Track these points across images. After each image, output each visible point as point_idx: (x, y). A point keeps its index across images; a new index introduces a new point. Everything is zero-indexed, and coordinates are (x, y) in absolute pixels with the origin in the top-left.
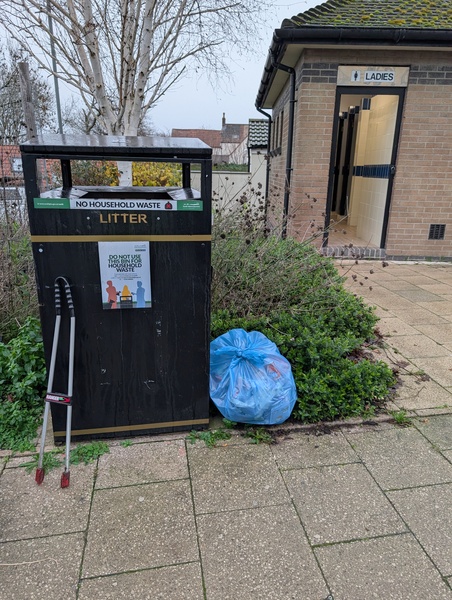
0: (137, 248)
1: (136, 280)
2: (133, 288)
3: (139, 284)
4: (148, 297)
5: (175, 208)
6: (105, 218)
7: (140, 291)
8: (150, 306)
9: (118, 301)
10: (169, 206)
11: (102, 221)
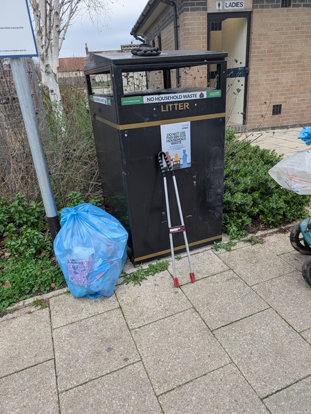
3: (184, 151)
5: (205, 97)
6: (165, 108)
7: (185, 156)
8: (190, 166)
10: (202, 95)
11: (163, 111)
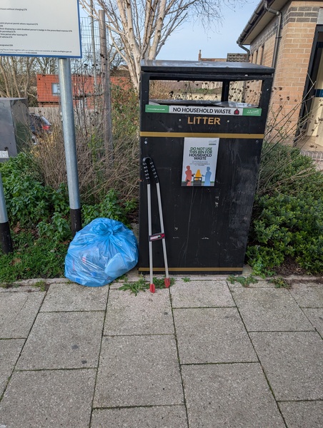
0: (210, 143)
1: (206, 166)
2: (204, 172)
3: (208, 169)
4: (212, 178)
5: (241, 114)
6: (192, 120)
7: (208, 174)
8: (213, 185)
9: (192, 180)
10: (237, 112)
11: (189, 123)
